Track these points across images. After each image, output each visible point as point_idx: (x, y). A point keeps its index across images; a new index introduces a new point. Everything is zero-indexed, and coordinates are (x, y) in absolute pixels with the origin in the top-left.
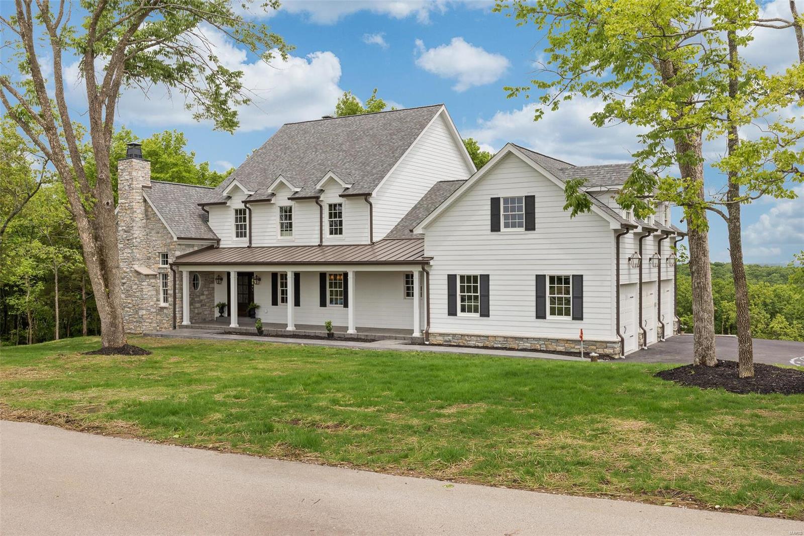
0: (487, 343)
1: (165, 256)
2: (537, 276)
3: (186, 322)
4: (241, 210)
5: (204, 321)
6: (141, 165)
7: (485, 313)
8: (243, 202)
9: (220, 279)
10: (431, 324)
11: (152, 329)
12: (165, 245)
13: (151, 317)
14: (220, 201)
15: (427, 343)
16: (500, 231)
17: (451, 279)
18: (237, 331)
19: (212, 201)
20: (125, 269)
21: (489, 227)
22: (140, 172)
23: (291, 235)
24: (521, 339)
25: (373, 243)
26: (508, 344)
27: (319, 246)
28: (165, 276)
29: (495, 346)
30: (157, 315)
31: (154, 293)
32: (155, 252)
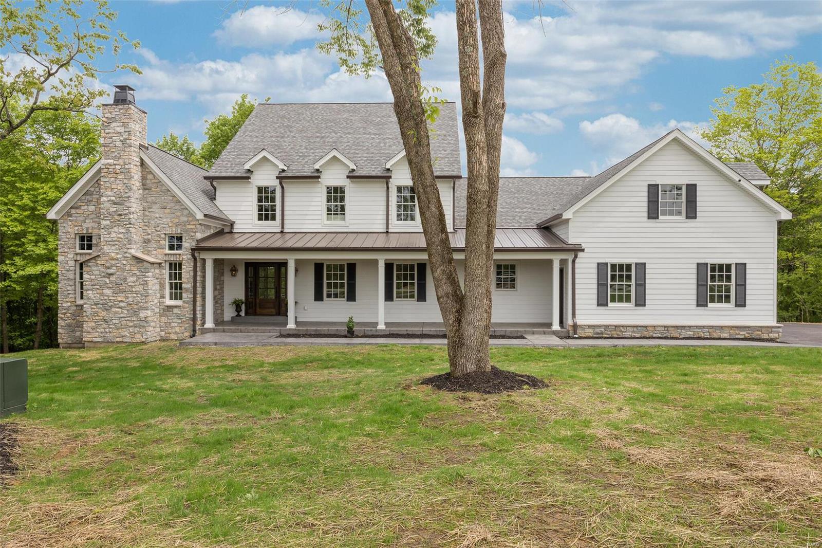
0: (644, 332)
1: (177, 239)
2: (698, 264)
3: (209, 324)
4: (267, 188)
7: (641, 303)
9: (234, 271)
10: (576, 316)
12: (177, 225)
15: (577, 336)
16: (658, 218)
17: (601, 267)
19: (222, 174)
20: (113, 254)
21: (646, 215)
22: (137, 125)
23: (344, 219)
24: (683, 327)
25: (455, 231)
26: (667, 332)
27: (386, 232)
28: (178, 265)
29: (654, 335)
30: (162, 316)
31: (159, 287)
32: (159, 233)
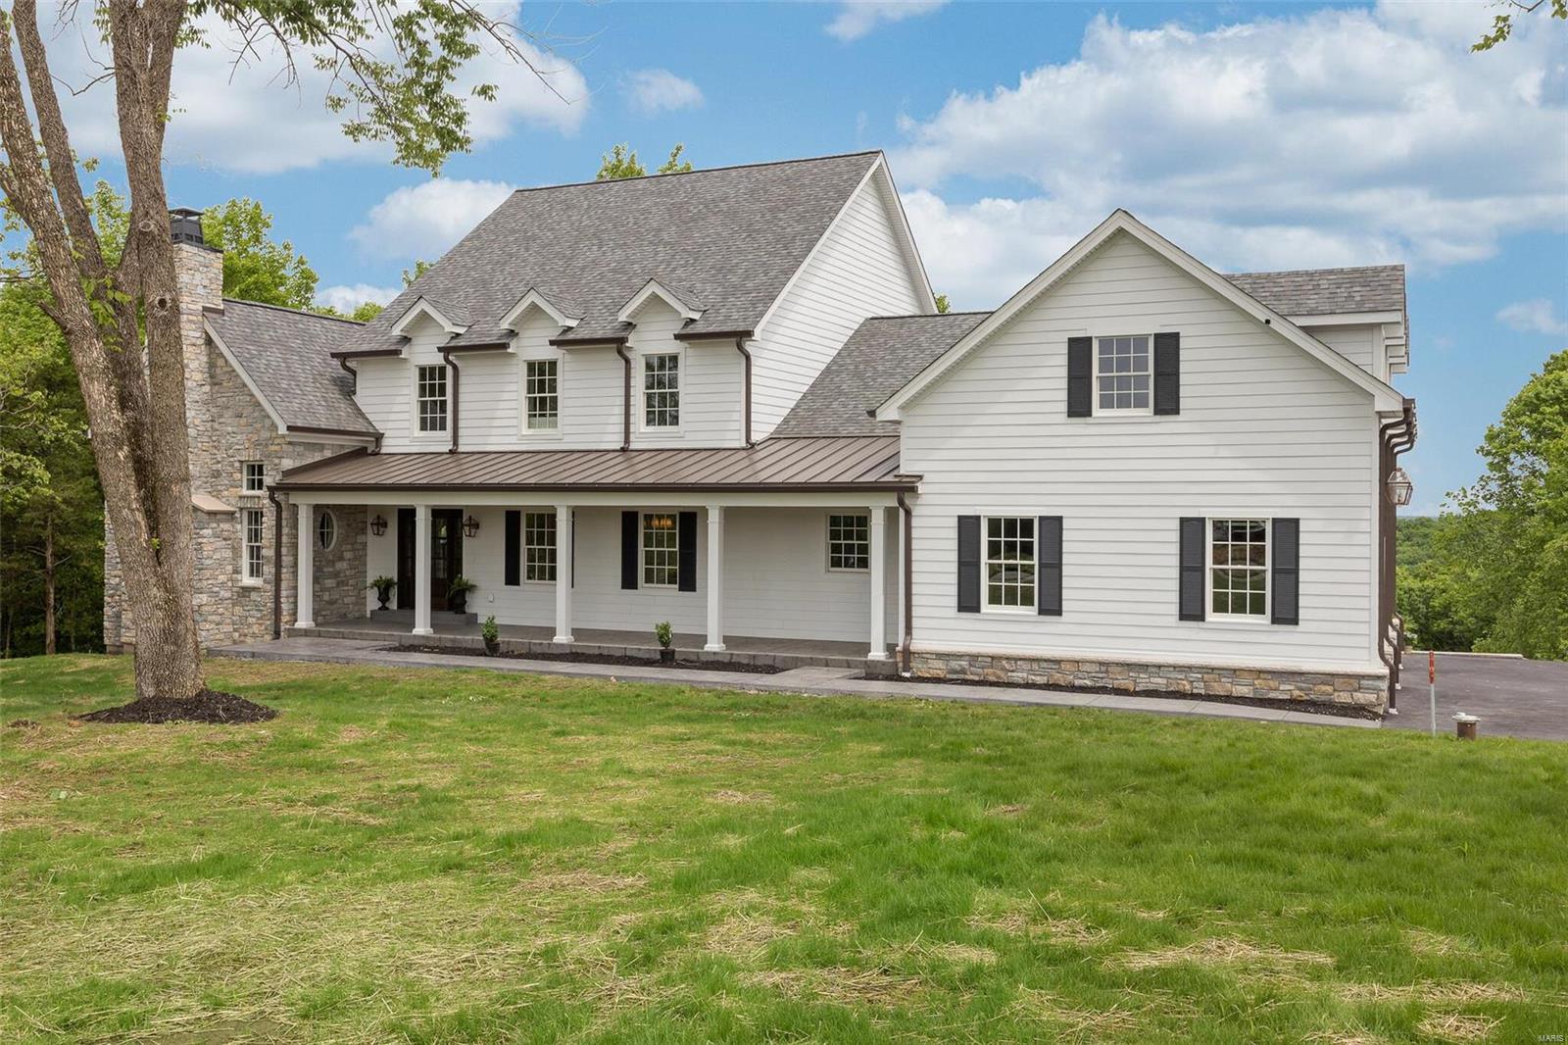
0: (1056, 676)
1: (256, 470)
2: (1183, 520)
3: (304, 622)
4: (432, 369)
5: (343, 619)
6: (202, 259)
7: (1052, 607)
8: (440, 349)
9: (381, 524)
10: (914, 631)
11: (222, 636)
12: (257, 444)
13: (221, 610)
14: (385, 348)
15: (907, 675)
16: (1090, 415)
17: (967, 526)
18: (431, 643)
19: (365, 348)
21: (1064, 407)
22: (198, 276)
23: (554, 425)
24: (1143, 667)
25: (753, 446)
26: (1110, 678)
27: (623, 450)
28: (255, 516)
29: (1078, 682)
30: (234, 605)
31: (228, 554)
32: (232, 459)
